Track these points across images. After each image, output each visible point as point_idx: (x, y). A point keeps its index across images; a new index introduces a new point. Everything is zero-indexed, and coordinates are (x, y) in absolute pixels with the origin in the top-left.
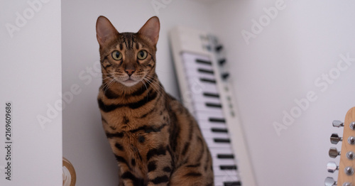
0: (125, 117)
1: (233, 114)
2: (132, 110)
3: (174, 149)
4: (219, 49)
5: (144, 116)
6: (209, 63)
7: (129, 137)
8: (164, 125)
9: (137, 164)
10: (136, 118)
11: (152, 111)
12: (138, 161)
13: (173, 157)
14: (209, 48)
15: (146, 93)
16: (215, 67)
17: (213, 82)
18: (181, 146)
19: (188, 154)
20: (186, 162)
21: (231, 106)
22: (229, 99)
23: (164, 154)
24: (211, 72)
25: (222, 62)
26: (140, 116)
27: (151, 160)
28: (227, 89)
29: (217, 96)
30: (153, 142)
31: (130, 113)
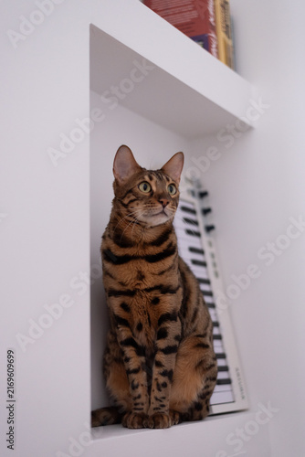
0: (139, 272)
1: (217, 274)
2: (150, 264)
3: (184, 315)
4: (203, 195)
5: (162, 273)
6: (193, 212)
7: (142, 297)
8: (179, 287)
9: (144, 329)
10: (154, 274)
11: (170, 268)
12: (145, 326)
13: (182, 324)
14: (193, 193)
15: (165, 246)
16: (199, 218)
17: (198, 234)
18: (191, 312)
19: (196, 322)
20: (195, 330)
21: (215, 265)
22: (213, 256)
23: (176, 320)
24: (196, 223)
25: (206, 211)
26: (157, 272)
27: (163, 326)
28: (210, 244)
29: (201, 252)
30: (168, 305)
31: (147, 268)
